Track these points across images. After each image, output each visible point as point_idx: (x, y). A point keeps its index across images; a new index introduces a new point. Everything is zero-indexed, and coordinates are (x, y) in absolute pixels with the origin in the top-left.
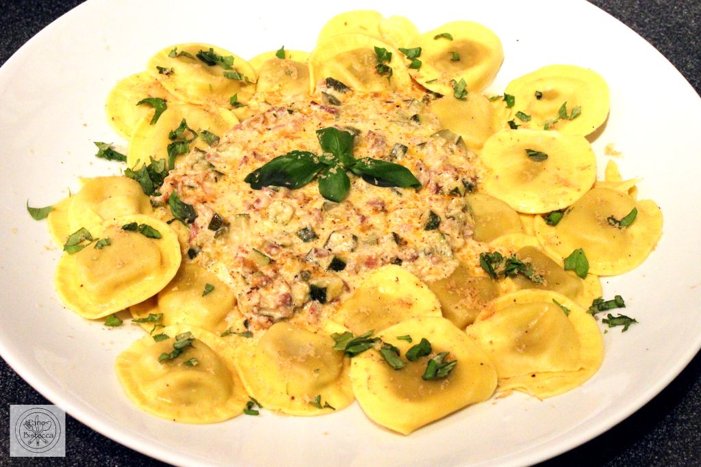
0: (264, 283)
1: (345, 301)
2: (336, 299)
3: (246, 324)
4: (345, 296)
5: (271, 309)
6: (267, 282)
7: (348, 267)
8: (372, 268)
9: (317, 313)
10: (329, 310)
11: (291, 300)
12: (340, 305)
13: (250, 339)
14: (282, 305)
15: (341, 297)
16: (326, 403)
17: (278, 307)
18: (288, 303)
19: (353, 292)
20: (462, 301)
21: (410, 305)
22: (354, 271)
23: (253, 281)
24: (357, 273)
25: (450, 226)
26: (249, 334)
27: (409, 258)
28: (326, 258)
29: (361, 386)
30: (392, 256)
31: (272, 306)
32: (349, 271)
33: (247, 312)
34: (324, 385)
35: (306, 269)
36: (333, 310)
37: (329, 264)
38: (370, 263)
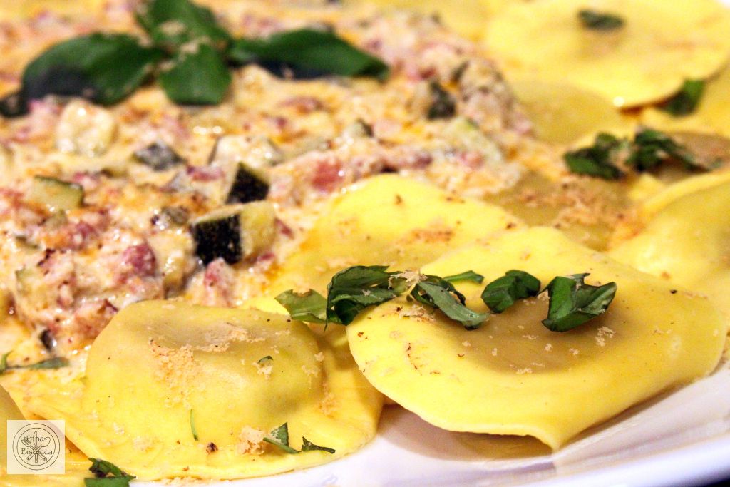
0: (78, 239)
1: (288, 258)
2: (263, 254)
3: (46, 339)
4: (284, 248)
5: (106, 290)
6: (84, 235)
7: (274, 191)
8: (331, 190)
9: (225, 286)
10: (251, 280)
11: (153, 260)
12: (276, 267)
13: (63, 372)
14: (134, 273)
15: (275, 250)
16: (305, 441)
17: (123, 279)
18: (149, 267)
19: (300, 238)
20: (568, 211)
21: (448, 235)
22: (291, 200)
23: (48, 240)
24: (298, 203)
25: (482, 107)
26: (57, 362)
27: (411, 159)
28: (219, 182)
29: (391, 370)
30: (372, 159)
31: (108, 282)
32: (279, 200)
33: (46, 307)
34: (290, 404)
35: (176, 205)
36: (263, 278)
37: (227, 189)
38: (325, 179)
